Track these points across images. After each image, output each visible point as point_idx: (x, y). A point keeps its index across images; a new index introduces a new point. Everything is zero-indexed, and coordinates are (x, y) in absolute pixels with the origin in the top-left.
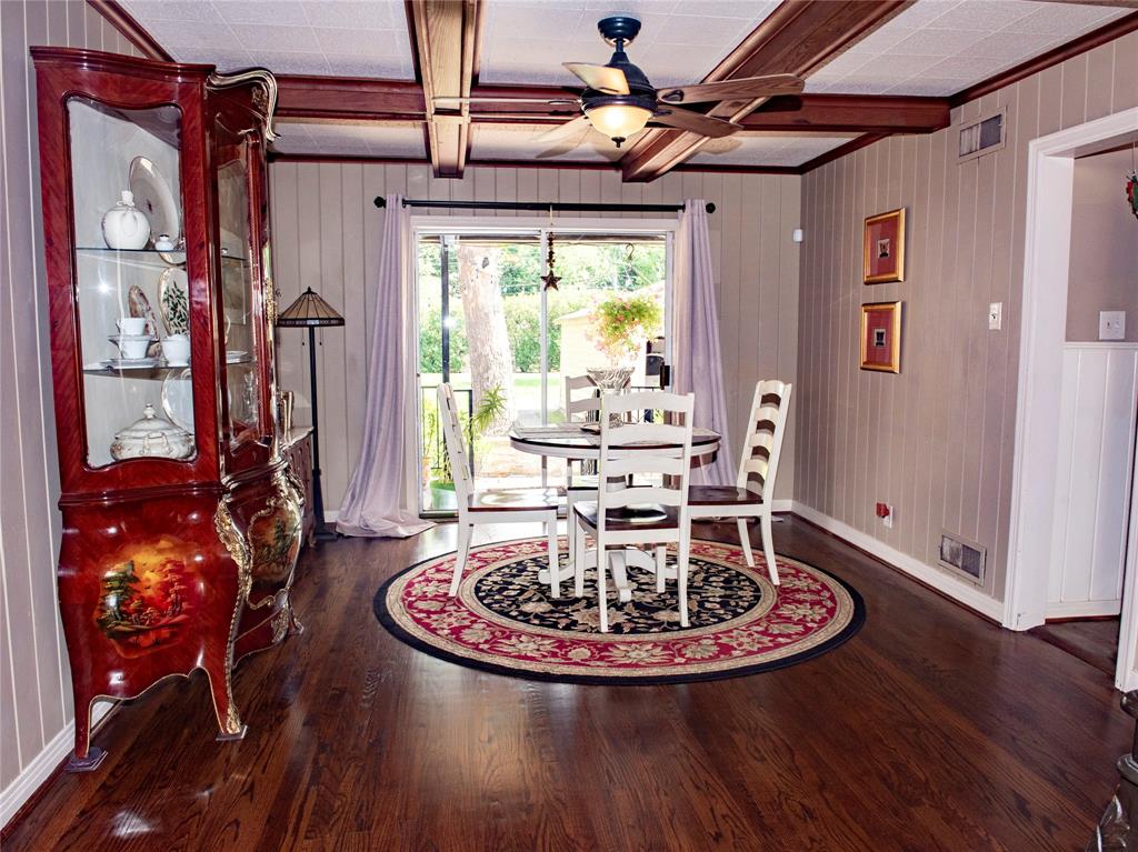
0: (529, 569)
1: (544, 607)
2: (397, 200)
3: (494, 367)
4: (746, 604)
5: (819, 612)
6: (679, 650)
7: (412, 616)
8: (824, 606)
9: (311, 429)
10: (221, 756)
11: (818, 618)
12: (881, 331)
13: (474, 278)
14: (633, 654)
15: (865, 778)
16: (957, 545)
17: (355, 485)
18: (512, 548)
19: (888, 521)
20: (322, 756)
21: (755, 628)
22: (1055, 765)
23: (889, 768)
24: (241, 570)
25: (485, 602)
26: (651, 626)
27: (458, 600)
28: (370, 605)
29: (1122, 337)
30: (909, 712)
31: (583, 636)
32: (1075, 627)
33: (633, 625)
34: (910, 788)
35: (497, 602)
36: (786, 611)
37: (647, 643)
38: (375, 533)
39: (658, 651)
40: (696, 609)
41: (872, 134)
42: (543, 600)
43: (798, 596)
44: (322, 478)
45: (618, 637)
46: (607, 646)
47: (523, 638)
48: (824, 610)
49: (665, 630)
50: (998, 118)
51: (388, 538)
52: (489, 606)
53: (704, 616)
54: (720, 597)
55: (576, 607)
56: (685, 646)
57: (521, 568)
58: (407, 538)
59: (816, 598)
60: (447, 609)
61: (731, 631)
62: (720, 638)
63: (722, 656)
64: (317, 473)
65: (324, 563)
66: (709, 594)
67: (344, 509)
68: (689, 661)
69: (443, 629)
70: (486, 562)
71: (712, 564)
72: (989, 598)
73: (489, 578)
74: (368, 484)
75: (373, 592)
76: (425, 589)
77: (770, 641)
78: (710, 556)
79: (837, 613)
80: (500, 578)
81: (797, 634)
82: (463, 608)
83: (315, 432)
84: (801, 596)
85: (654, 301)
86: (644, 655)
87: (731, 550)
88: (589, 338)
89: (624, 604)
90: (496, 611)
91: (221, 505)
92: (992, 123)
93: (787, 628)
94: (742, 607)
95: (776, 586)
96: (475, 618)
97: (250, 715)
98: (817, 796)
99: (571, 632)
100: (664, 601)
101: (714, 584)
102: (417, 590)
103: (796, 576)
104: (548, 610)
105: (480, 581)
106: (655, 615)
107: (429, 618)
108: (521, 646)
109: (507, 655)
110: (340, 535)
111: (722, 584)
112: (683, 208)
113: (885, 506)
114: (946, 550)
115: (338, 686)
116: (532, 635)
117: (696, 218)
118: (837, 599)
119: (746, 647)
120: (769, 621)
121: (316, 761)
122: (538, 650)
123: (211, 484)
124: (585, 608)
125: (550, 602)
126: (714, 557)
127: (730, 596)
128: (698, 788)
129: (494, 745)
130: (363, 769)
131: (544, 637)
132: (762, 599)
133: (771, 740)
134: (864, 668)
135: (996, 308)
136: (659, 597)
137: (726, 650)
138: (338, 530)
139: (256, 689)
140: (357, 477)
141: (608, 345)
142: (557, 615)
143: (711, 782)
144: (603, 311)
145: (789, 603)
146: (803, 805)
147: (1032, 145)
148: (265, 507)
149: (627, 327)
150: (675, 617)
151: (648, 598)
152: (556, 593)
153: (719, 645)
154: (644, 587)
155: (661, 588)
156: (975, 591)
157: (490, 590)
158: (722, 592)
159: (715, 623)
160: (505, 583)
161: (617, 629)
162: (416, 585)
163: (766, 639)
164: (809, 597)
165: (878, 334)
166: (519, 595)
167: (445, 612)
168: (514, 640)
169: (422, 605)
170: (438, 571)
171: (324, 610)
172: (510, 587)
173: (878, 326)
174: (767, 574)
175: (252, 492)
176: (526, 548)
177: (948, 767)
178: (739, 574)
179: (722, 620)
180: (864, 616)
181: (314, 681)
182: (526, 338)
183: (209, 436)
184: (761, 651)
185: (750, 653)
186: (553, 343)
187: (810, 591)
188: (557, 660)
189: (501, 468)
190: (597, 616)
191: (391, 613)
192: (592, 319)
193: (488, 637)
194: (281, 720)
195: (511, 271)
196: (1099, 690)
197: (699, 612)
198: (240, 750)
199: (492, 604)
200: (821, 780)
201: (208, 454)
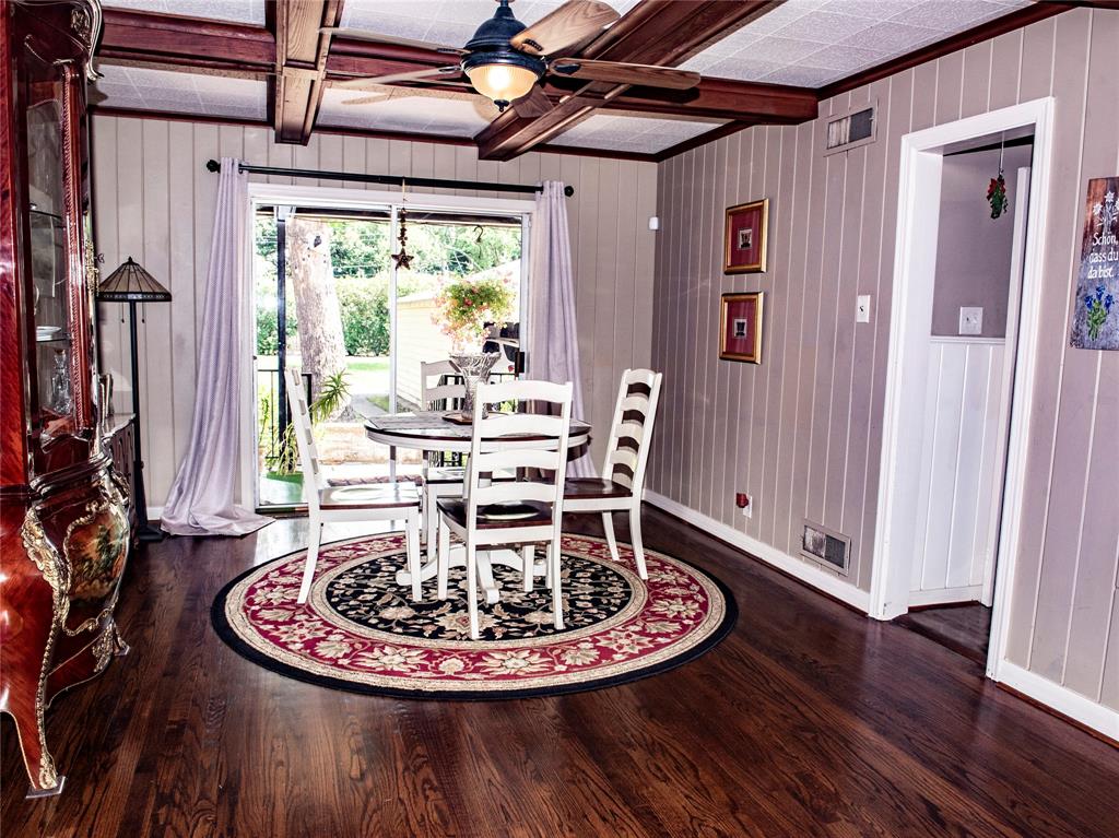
0: (384, 569)
1: (405, 613)
2: (233, 164)
3: (326, 350)
4: (619, 601)
5: (692, 609)
6: (558, 656)
7: (257, 628)
8: (696, 601)
9: (132, 417)
10: (33, 818)
11: (692, 614)
12: (741, 321)
13: (306, 256)
14: (510, 664)
15: (775, 794)
16: (820, 535)
17: (183, 478)
18: (363, 546)
19: (747, 512)
20: (163, 811)
21: (632, 628)
22: (955, 766)
23: (797, 780)
24: (56, 593)
25: (339, 608)
26: (524, 630)
27: (309, 607)
28: (207, 617)
29: (980, 332)
30: (801, 714)
31: (453, 645)
32: (935, 615)
33: (505, 630)
34: (822, 802)
35: (353, 608)
36: (659, 607)
37: (523, 649)
38: (206, 531)
39: (535, 658)
40: (568, 609)
41: (740, 121)
42: (404, 605)
43: (668, 591)
44: (145, 471)
45: (491, 645)
46: (480, 656)
47: (387, 650)
48: (697, 605)
49: (539, 634)
50: (869, 112)
51: (221, 537)
52: (344, 613)
53: (578, 617)
54: (590, 594)
55: (441, 610)
56: (564, 651)
57: (375, 568)
58: (243, 536)
59: (686, 592)
60: (297, 618)
61: (608, 632)
62: (599, 641)
63: (604, 661)
64: (139, 465)
65: (148, 568)
66: (579, 592)
67: (170, 505)
68: (570, 668)
69: (295, 643)
70: (335, 562)
71: (577, 559)
72: (854, 588)
73: (341, 581)
74: (197, 476)
75: (209, 601)
76: (269, 596)
77: (650, 642)
78: (572, 550)
79: (710, 609)
80: (353, 581)
81: (675, 632)
82: (315, 618)
83: (136, 421)
84: (671, 591)
85: (504, 285)
86: (522, 663)
87: (592, 543)
88: (436, 322)
89: (492, 606)
90: (352, 619)
91: (30, 514)
92: (864, 115)
93: (663, 626)
94: (615, 605)
95: (644, 581)
96: (331, 628)
97: (68, 761)
98: (731, 819)
99: (439, 641)
100: (533, 601)
101: (582, 580)
102: (260, 597)
103: (662, 568)
104: (411, 615)
105: (331, 585)
106: (526, 618)
107: (278, 629)
108: (385, 660)
109: (371, 670)
110: (166, 535)
111: (590, 581)
112: (541, 189)
113: (745, 496)
114: (809, 540)
115: (177, 719)
116: (396, 646)
117: (554, 200)
118: (707, 592)
119: (626, 649)
120: (645, 619)
121: (155, 818)
122: (405, 663)
123: (16, 489)
124: (451, 611)
125: (411, 607)
126: (577, 550)
127: (600, 593)
128: (604, 819)
129: (369, 783)
130: (215, 823)
131: (410, 647)
132: (633, 597)
133: (671, 755)
134: (748, 667)
135: (864, 301)
136: (527, 596)
137: (606, 654)
138: (163, 528)
139: (74, 728)
140: (184, 470)
141: (455, 329)
142: (421, 621)
143: (618, 812)
144: (450, 294)
145: (661, 599)
146: (718, 831)
147: (904, 139)
148: (85, 514)
149: (474, 311)
150: (548, 619)
151: (516, 599)
152: (417, 596)
153: (599, 648)
154: (510, 586)
155: (529, 586)
156: (840, 582)
157: (343, 595)
158: (591, 589)
159: (590, 624)
160: (360, 585)
161: (488, 634)
162: (259, 592)
163: (646, 640)
164: (679, 591)
165: (738, 324)
166: (377, 599)
167: (295, 622)
168: (377, 652)
169: (267, 614)
170: (283, 574)
171: (154, 624)
172: (366, 590)
173: (738, 317)
174: (634, 568)
175: (69, 496)
176: (377, 546)
177: (854, 774)
178: (605, 569)
179: (597, 620)
180: (737, 611)
181: (146, 714)
182: (354, 321)
183: (14, 430)
184: (643, 653)
185: (632, 656)
186: (381, 327)
187: (679, 585)
188: (428, 674)
189: (335, 455)
190: (466, 621)
191: (232, 625)
192: (439, 302)
193: (348, 651)
194: (107, 766)
195: (338, 252)
196: (971, 680)
197: (571, 611)
198: (58, 810)
199: (347, 610)
200: (731, 799)
201: (13, 452)
